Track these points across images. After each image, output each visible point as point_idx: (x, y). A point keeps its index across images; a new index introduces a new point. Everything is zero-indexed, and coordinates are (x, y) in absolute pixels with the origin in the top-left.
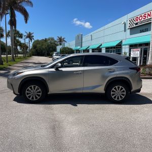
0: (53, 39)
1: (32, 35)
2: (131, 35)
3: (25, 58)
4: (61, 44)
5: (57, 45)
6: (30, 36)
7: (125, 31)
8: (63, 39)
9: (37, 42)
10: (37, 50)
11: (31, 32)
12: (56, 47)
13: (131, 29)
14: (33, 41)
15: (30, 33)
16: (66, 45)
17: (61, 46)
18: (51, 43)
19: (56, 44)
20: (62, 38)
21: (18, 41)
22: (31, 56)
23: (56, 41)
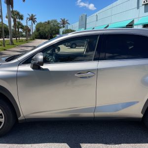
0: (55, 21)
1: (35, 17)
2: (145, 12)
3: (27, 41)
4: (64, 27)
5: (61, 28)
6: (32, 19)
7: (138, 8)
8: (67, 21)
9: (40, 25)
10: (40, 33)
11: (34, 15)
12: (58, 30)
13: (145, 5)
14: (36, 23)
15: (32, 15)
16: (70, 27)
17: (64, 29)
18: (54, 26)
19: (59, 27)
20: (65, 20)
21: (19, 24)
22: (34, 39)
23: (59, 24)
